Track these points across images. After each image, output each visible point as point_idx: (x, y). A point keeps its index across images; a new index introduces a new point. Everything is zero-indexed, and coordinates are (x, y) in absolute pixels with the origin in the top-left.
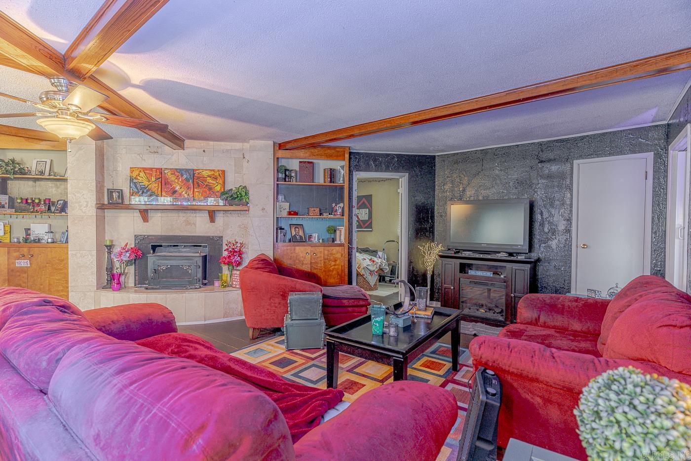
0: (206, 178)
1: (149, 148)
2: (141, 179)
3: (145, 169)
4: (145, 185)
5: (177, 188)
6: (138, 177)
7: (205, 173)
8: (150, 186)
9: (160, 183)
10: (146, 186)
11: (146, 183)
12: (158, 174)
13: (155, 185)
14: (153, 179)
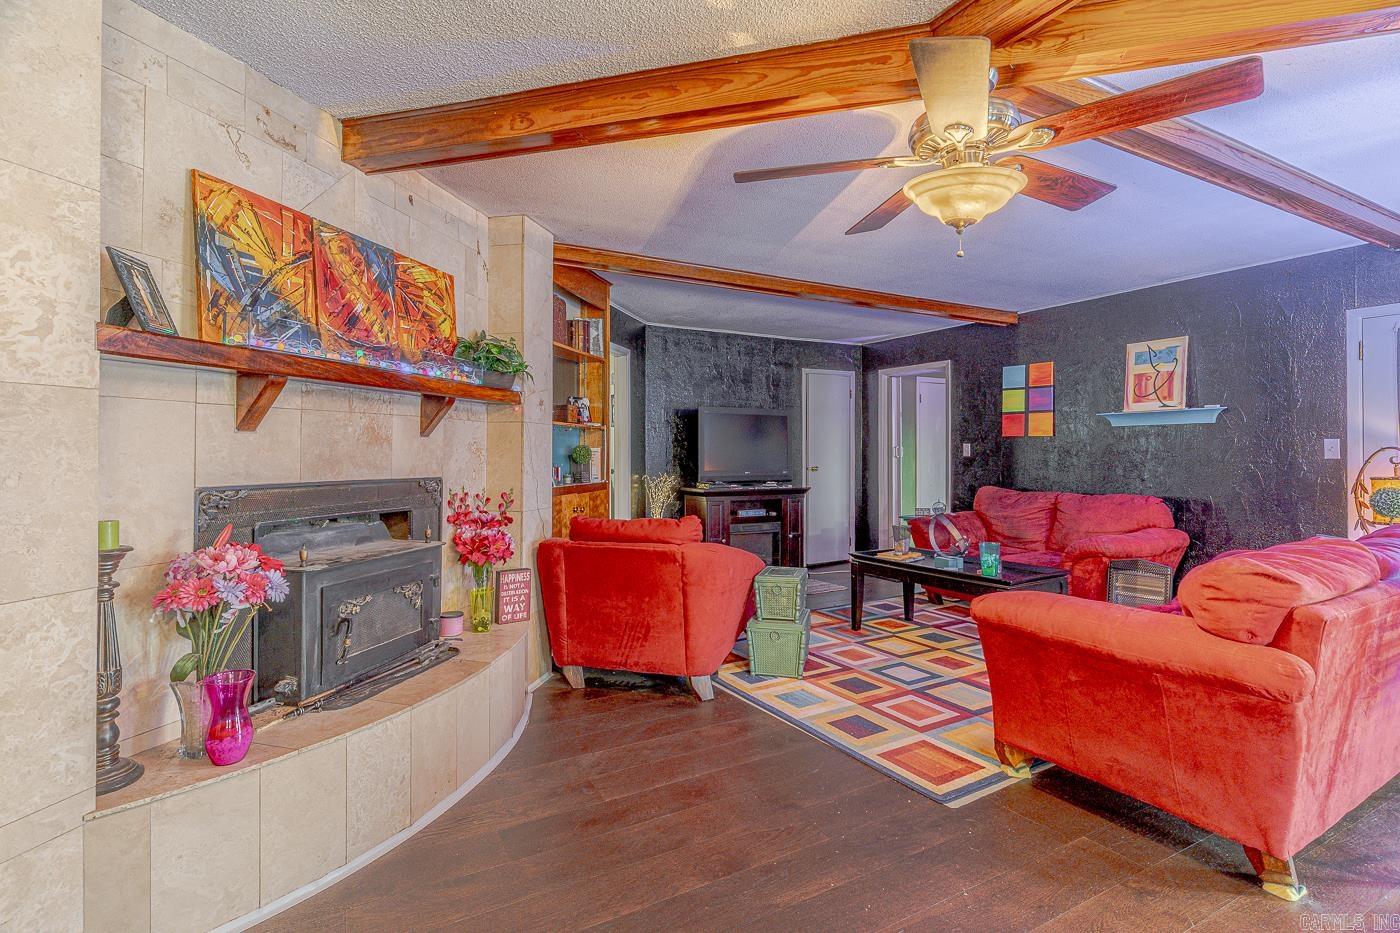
0: (422, 289)
1: (263, 115)
2: (244, 239)
3: (256, 202)
4: (260, 271)
5: (360, 307)
6: (233, 229)
7: (420, 276)
8: (278, 279)
9: (309, 275)
10: (265, 275)
11: (266, 264)
12: (303, 237)
13: (295, 279)
14: (287, 254)
